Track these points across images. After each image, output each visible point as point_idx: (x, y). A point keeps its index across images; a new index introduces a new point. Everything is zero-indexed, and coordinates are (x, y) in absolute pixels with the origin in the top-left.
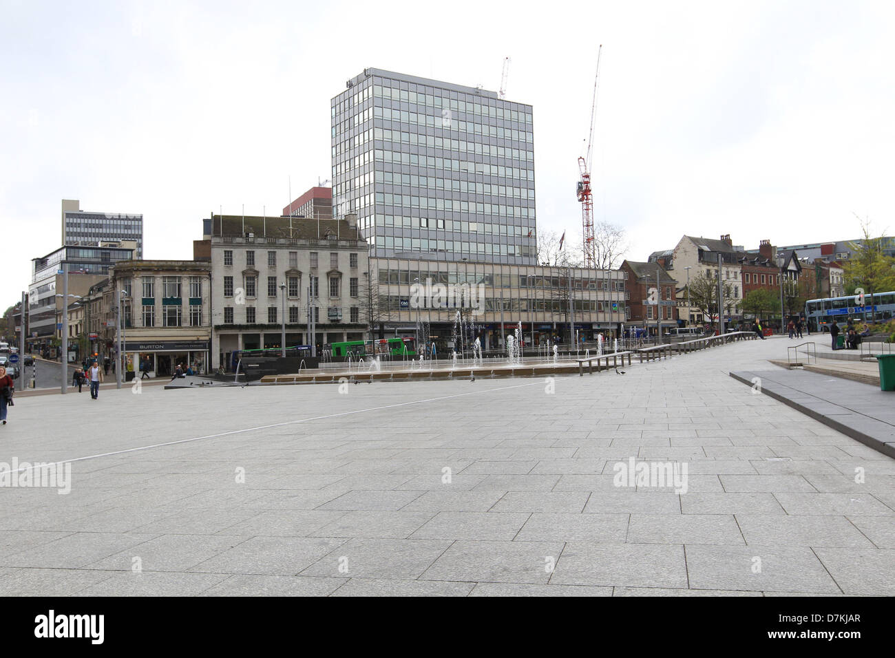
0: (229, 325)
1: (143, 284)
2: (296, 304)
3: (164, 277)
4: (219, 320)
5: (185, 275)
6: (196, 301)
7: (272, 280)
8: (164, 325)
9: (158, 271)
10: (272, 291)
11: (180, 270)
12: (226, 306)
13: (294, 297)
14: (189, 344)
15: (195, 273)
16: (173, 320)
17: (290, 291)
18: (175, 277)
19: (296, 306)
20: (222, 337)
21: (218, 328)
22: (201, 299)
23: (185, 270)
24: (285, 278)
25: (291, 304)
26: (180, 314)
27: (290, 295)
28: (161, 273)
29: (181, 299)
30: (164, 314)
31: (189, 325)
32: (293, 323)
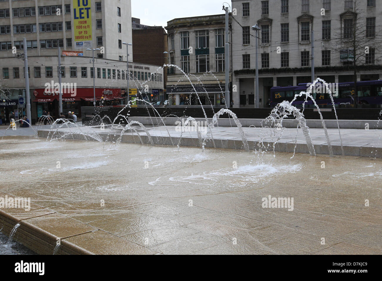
0: (247, 70)
1: (182, 38)
2: (308, 48)
3: (196, 32)
4: (238, 66)
5: (211, 28)
6: (220, 51)
7: (285, 27)
8: (197, 71)
9: (190, 27)
10: (285, 37)
11: (207, 25)
12: (244, 54)
13: (305, 42)
14: (214, 87)
15: (218, 26)
16: (203, 67)
17: (302, 36)
18: (204, 31)
19: (307, 50)
20: (241, 81)
21: (237, 73)
22: (224, 48)
23: (211, 24)
24: (296, 24)
25: (303, 48)
26: (208, 62)
27: (302, 39)
28: (193, 28)
29: (208, 49)
30: (197, 63)
31: (215, 71)
32: (304, 67)
